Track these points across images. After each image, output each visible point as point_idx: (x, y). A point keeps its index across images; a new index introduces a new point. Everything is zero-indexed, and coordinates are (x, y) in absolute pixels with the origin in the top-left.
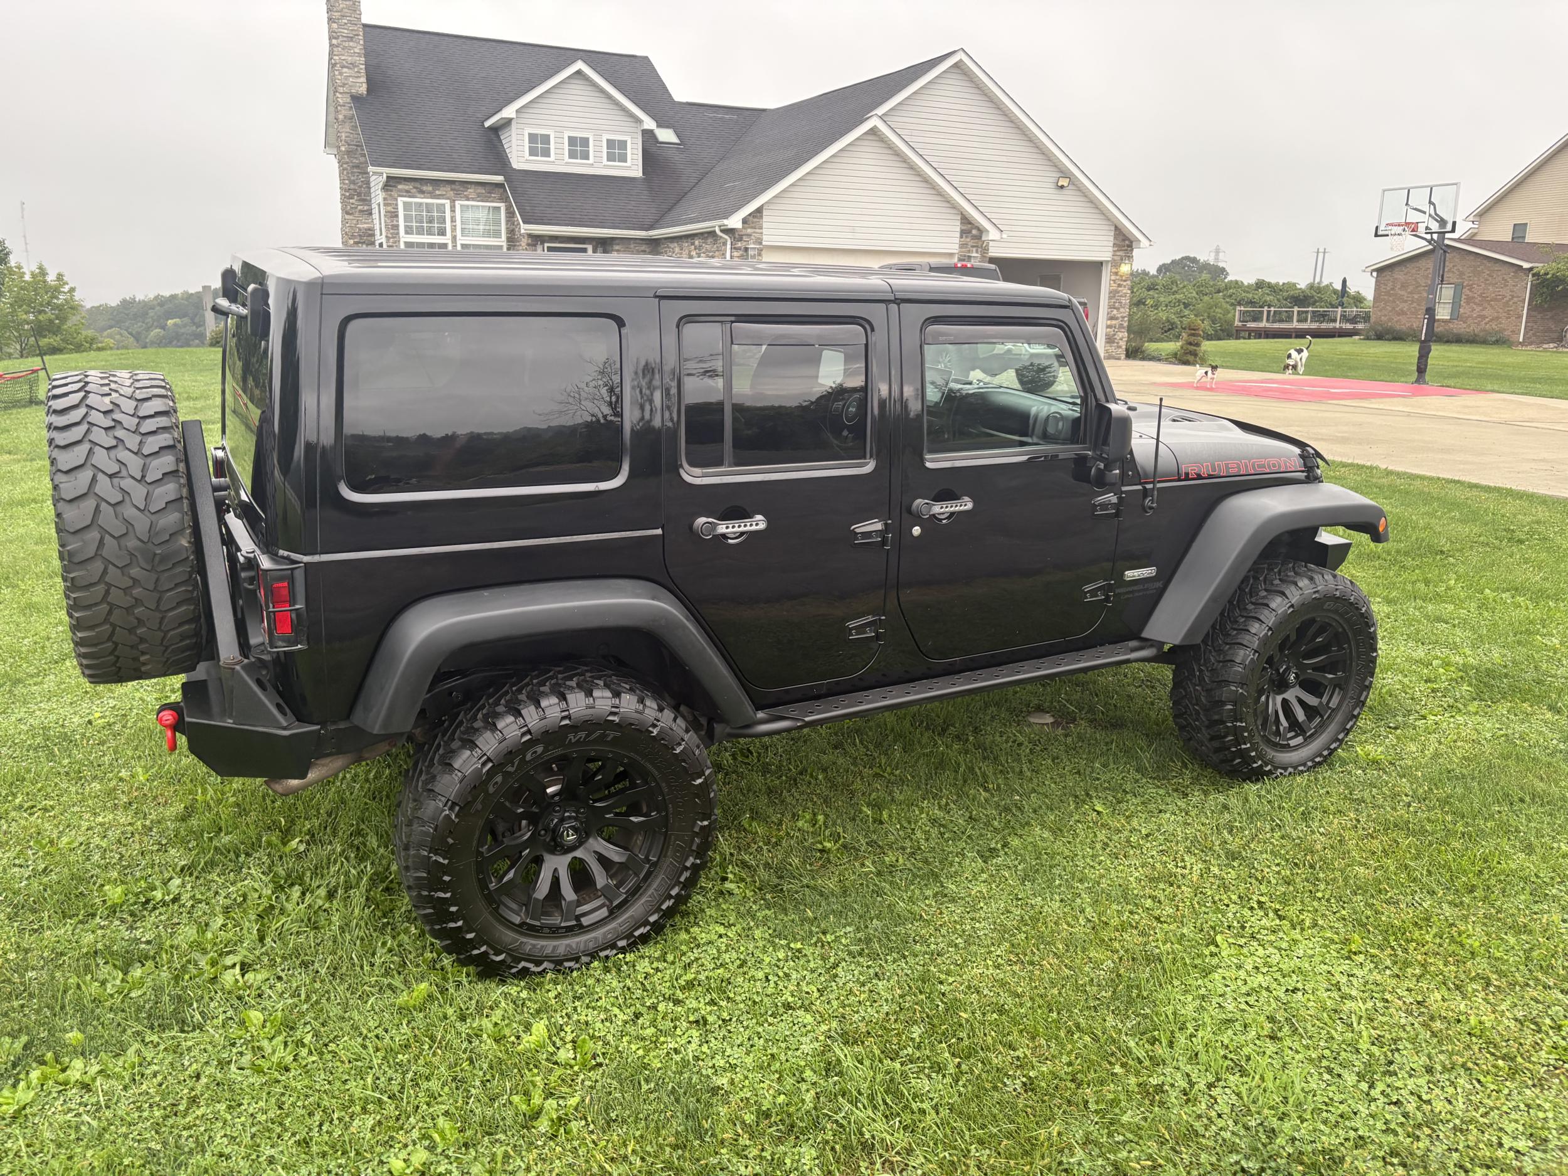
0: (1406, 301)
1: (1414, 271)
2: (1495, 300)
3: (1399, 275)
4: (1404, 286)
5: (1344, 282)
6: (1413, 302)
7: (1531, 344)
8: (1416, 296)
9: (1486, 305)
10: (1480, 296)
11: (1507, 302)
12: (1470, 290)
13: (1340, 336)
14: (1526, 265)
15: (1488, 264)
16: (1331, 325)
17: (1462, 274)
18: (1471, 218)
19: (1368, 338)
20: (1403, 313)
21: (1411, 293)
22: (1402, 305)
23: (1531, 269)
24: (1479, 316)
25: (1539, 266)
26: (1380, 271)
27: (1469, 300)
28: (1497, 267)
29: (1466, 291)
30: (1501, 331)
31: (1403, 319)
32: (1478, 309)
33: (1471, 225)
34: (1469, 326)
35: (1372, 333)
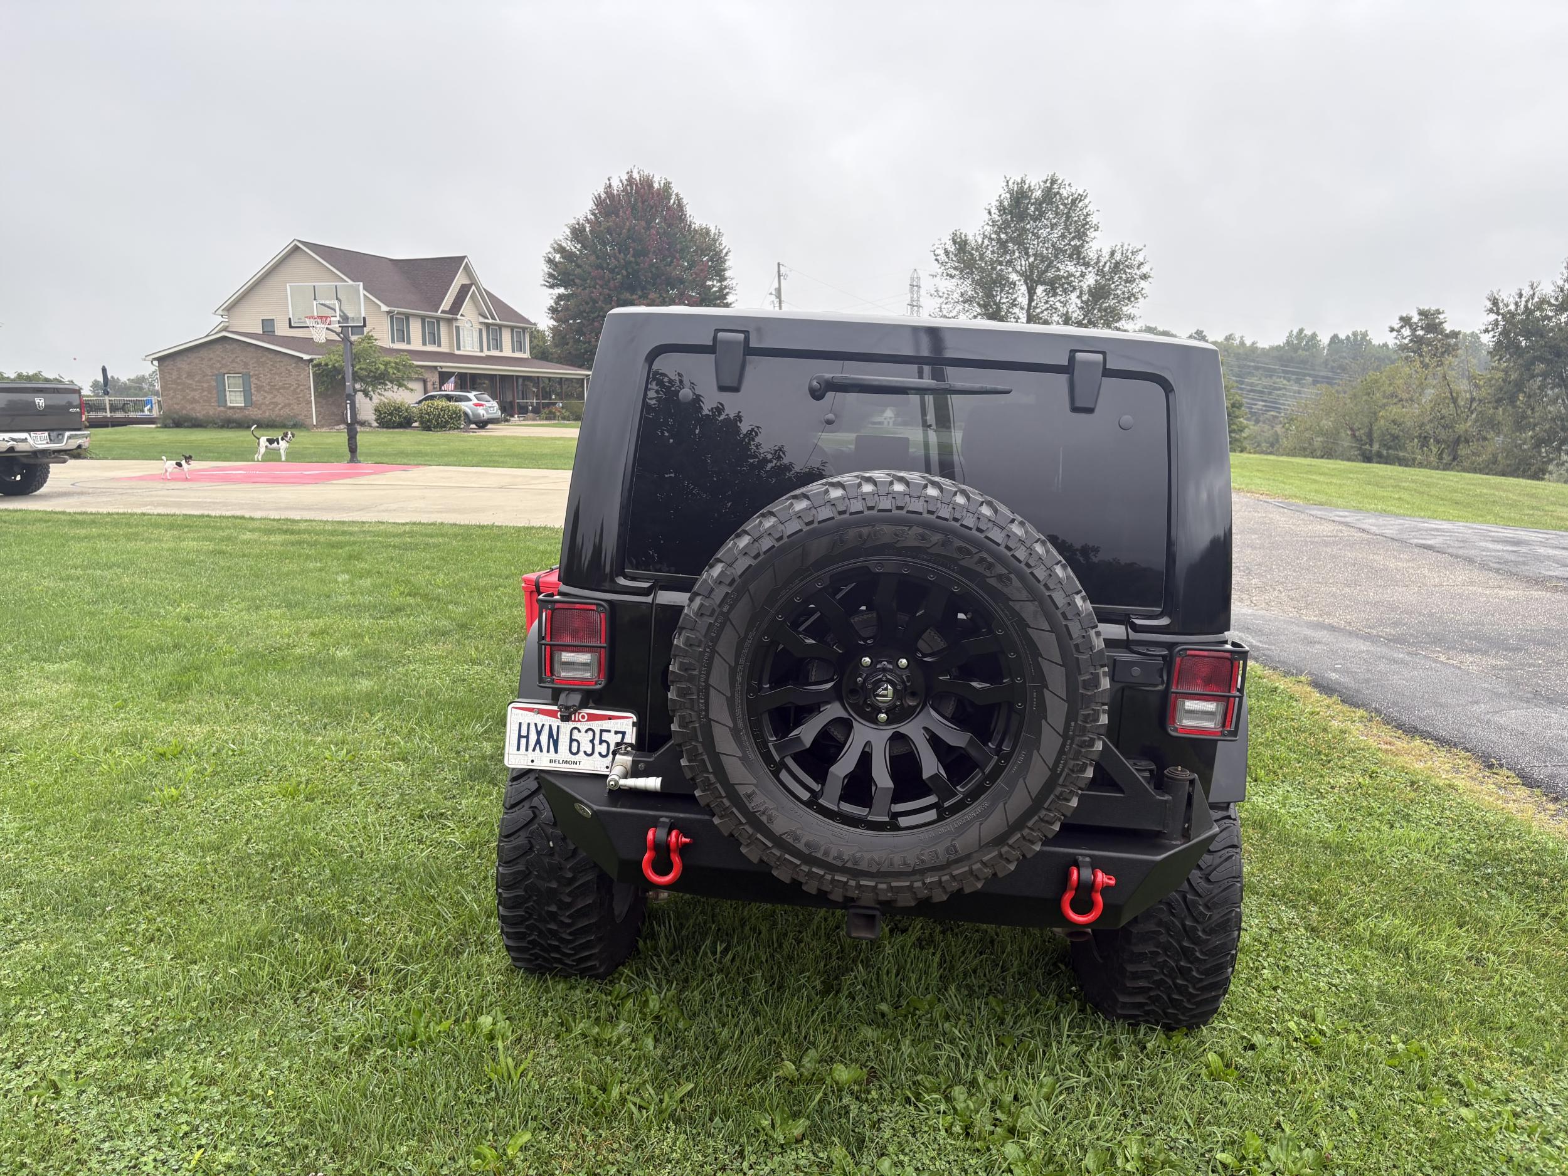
0: (195, 390)
1: (197, 361)
2: (284, 388)
3: (183, 364)
4: (190, 375)
5: (104, 370)
6: (203, 390)
7: (322, 426)
8: (205, 385)
9: (275, 393)
10: (269, 384)
11: (295, 390)
12: (258, 379)
13: (113, 426)
14: (306, 357)
15: (270, 356)
16: (100, 415)
17: (246, 364)
18: (220, 312)
19: (165, 426)
20: (194, 401)
21: (199, 381)
22: (192, 394)
23: (311, 360)
24: (271, 403)
25: (318, 358)
26: (159, 359)
27: (259, 388)
28: (278, 358)
29: (254, 380)
30: (295, 416)
31: (198, 407)
32: (269, 397)
33: (220, 319)
34: (264, 412)
35: (169, 422)
